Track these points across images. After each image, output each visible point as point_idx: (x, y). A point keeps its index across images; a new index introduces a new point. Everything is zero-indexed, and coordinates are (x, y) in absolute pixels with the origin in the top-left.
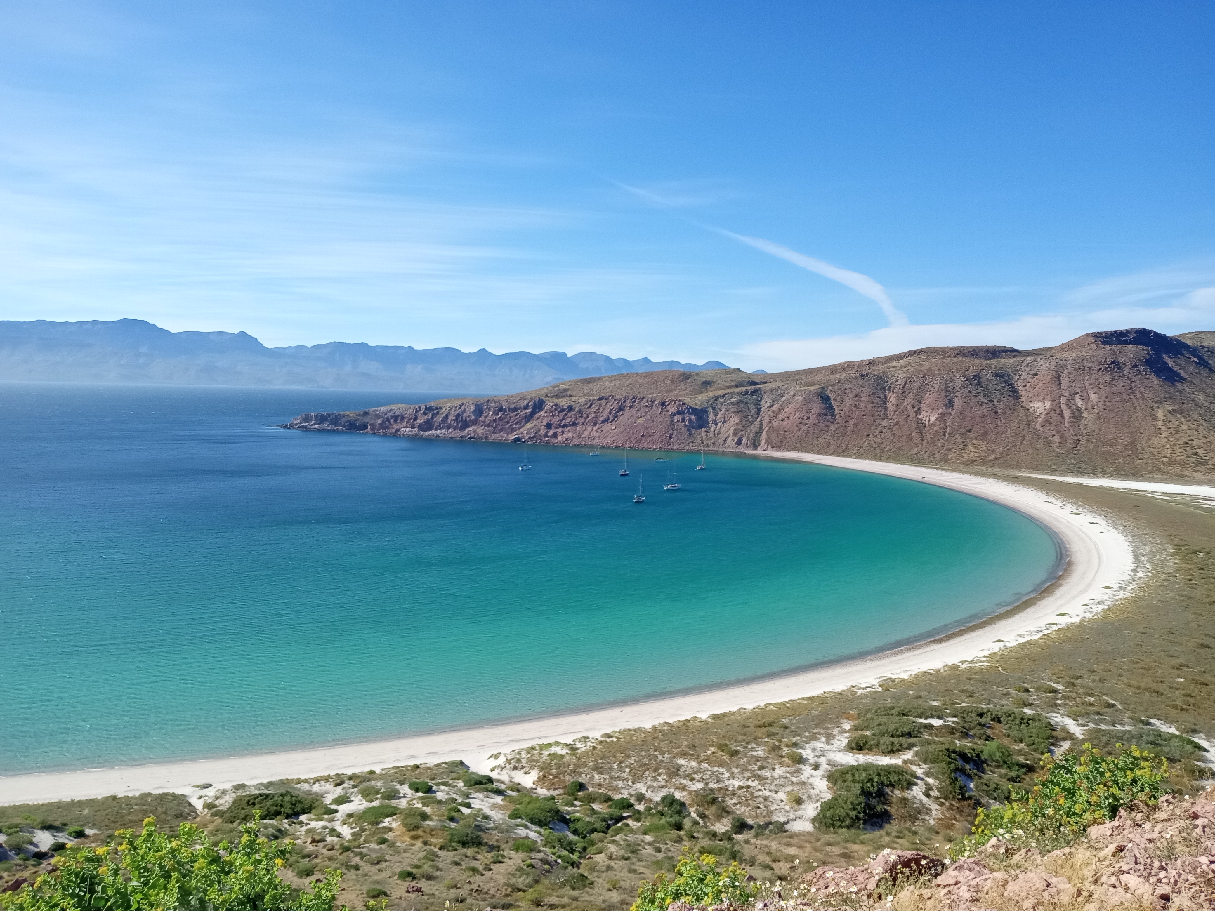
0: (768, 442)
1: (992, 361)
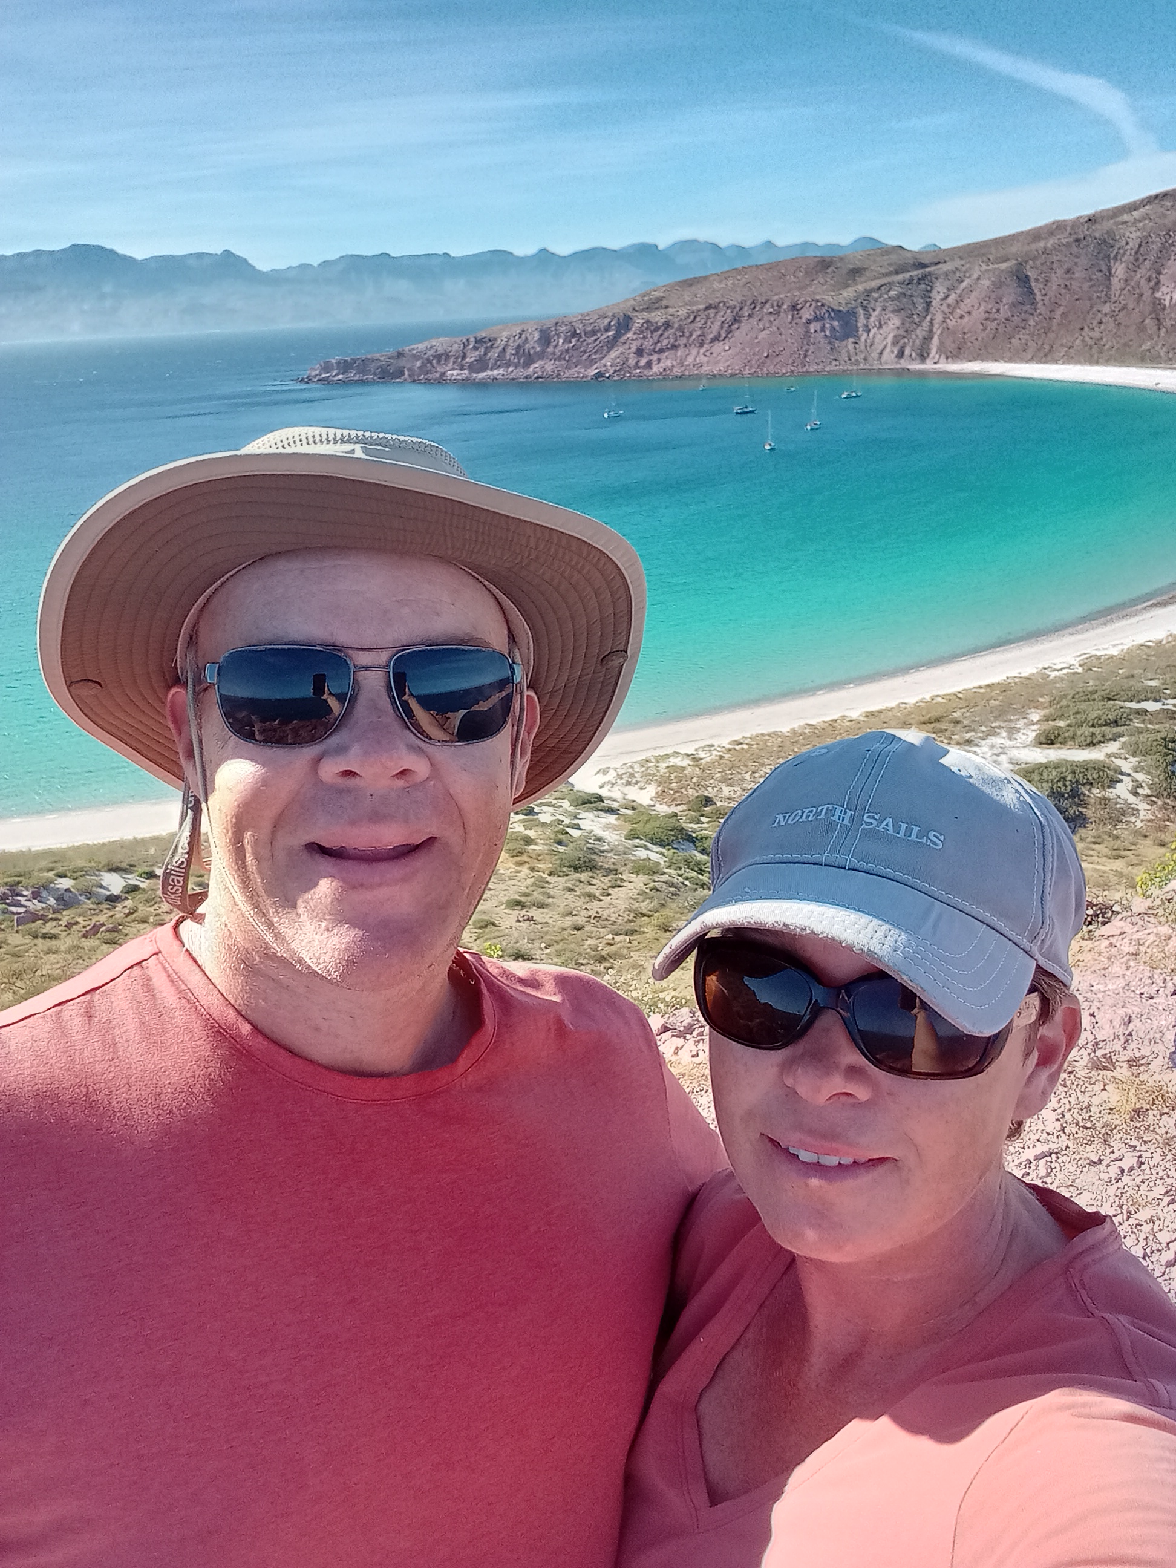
0: (941, 350)
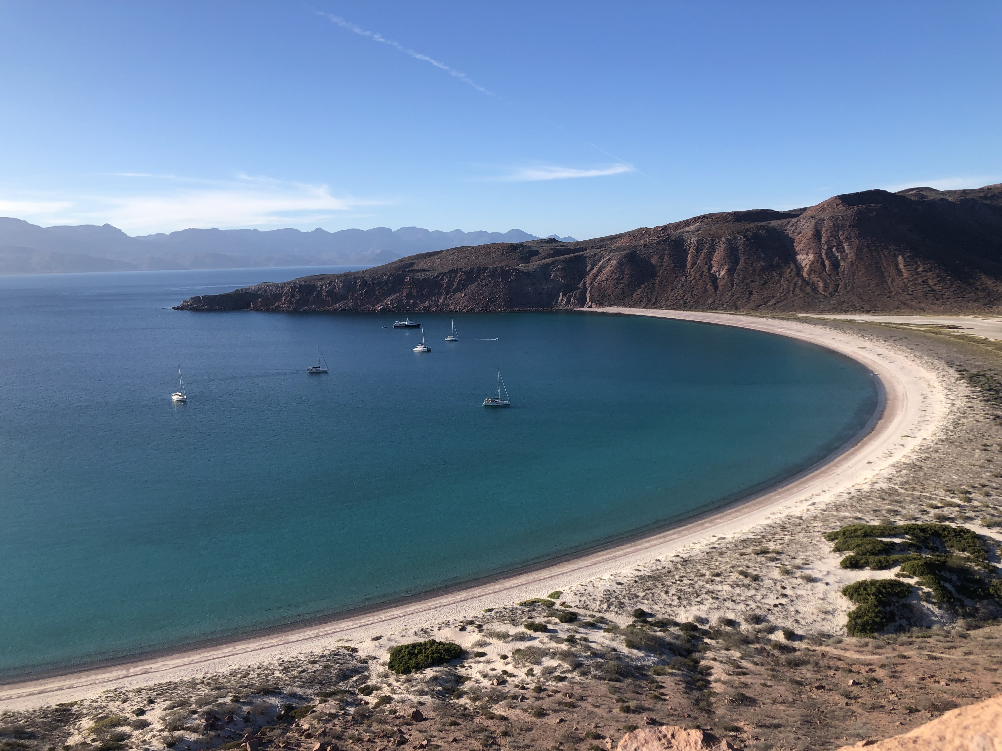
0: (592, 299)
1: (764, 223)
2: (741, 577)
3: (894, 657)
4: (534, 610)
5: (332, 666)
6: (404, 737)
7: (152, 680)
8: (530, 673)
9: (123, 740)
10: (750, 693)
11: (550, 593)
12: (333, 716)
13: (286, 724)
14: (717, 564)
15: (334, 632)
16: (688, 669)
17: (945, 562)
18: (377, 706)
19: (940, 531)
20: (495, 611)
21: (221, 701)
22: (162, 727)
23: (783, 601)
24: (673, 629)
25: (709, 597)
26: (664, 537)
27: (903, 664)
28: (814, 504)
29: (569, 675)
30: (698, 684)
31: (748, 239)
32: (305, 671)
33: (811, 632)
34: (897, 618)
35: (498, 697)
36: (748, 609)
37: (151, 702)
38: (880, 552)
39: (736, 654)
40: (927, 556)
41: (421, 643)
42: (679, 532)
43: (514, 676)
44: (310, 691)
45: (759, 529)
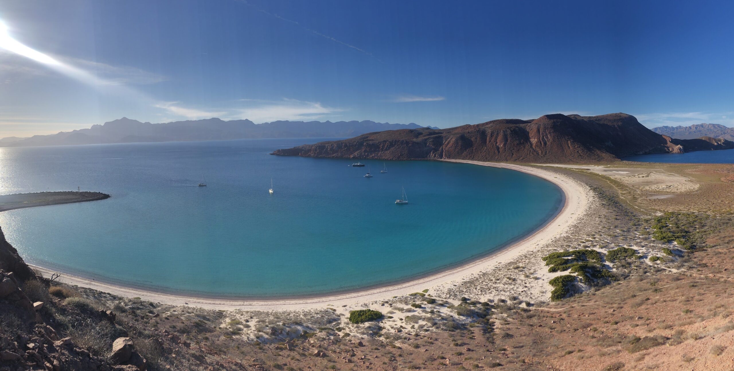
0: (446, 156)
1: (518, 125)
2: (508, 280)
3: (569, 308)
4: (416, 298)
5: (324, 317)
6: (354, 353)
7: (252, 309)
8: (413, 327)
9: (240, 331)
10: (510, 333)
11: (423, 290)
12: (324, 339)
13: (304, 339)
14: (498, 274)
15: (326, 301)
16: (484, 324)
17: (587, 265)
18: (343, 337)
19: (585, 252)
20: (397, 298)
21: (278, 323)
22: (255, 329)
23: (525, 289)
24: (478, 306)
25: (494, 290)
26: (475, 263)
27: (572, 310)
28: (538, 245)
29: (431, 329)
30: (489, 330)
31: (511, 131)
32: (313, 317)
33: (537, 302)
34: (570, 291)
35: (398, 338)
36: (511, 294)
37: (251, 318)
38: (564, 264)
39: (505, 315)
40: (580, 263)
41: (364, 310)
42: (482, 260)
43: (406, 328)
44: (315, 326)
45: (515, 257)
